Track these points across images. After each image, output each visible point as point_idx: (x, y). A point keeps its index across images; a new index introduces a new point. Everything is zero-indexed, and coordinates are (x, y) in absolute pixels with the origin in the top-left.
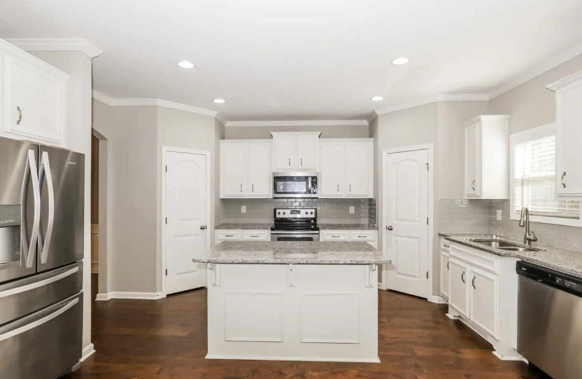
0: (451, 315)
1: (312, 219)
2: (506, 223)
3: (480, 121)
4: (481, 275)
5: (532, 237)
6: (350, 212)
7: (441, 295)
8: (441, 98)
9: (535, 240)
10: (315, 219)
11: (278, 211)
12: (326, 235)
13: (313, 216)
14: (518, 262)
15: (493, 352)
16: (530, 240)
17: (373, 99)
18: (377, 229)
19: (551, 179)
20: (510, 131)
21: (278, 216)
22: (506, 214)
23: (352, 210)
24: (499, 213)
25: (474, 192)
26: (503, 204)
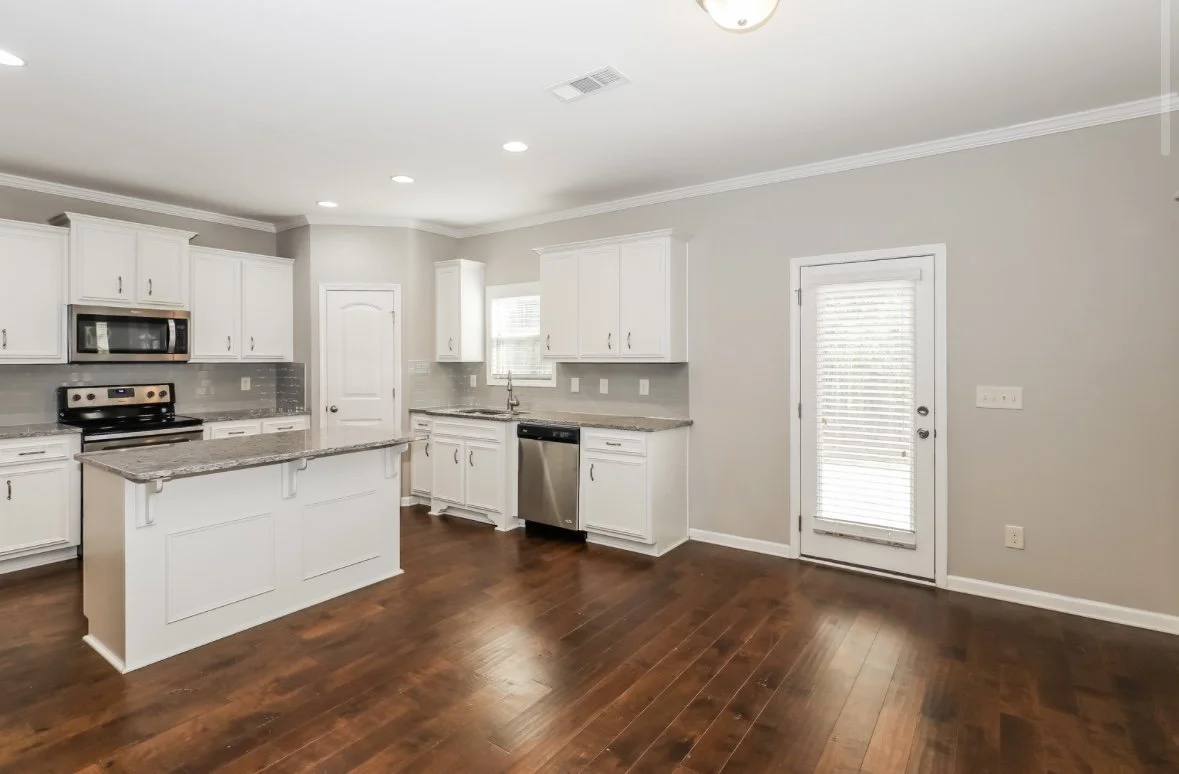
0: (435, 512)
1: (164, 405)
2: (484, 389)
3: (459, 265)
4: (479, 448)
5: (515, 402)
6: (243, 389)
7: (413, 493)
8: (412, 225)
9: (517, 405)
10: (170, 406)
11: (71, 393)
12: (214, 431)
13: (167, 399)
14: (519, 426)
15: (496, 528)
16: (513, 405)
17: (321, 204)
18: (309, 412)
19: (535, 340)
20: (485, 283)
21: (72, 404)
22: (482, 379)
23: (246, 384)
24: (473, 378)
25: (451, 353)
26: (479, 367)
